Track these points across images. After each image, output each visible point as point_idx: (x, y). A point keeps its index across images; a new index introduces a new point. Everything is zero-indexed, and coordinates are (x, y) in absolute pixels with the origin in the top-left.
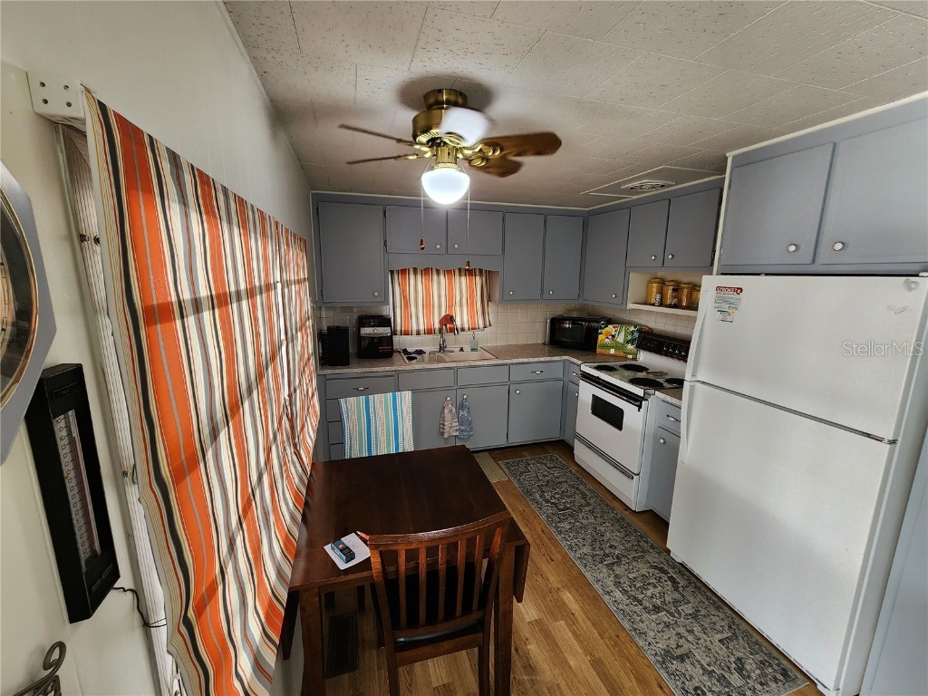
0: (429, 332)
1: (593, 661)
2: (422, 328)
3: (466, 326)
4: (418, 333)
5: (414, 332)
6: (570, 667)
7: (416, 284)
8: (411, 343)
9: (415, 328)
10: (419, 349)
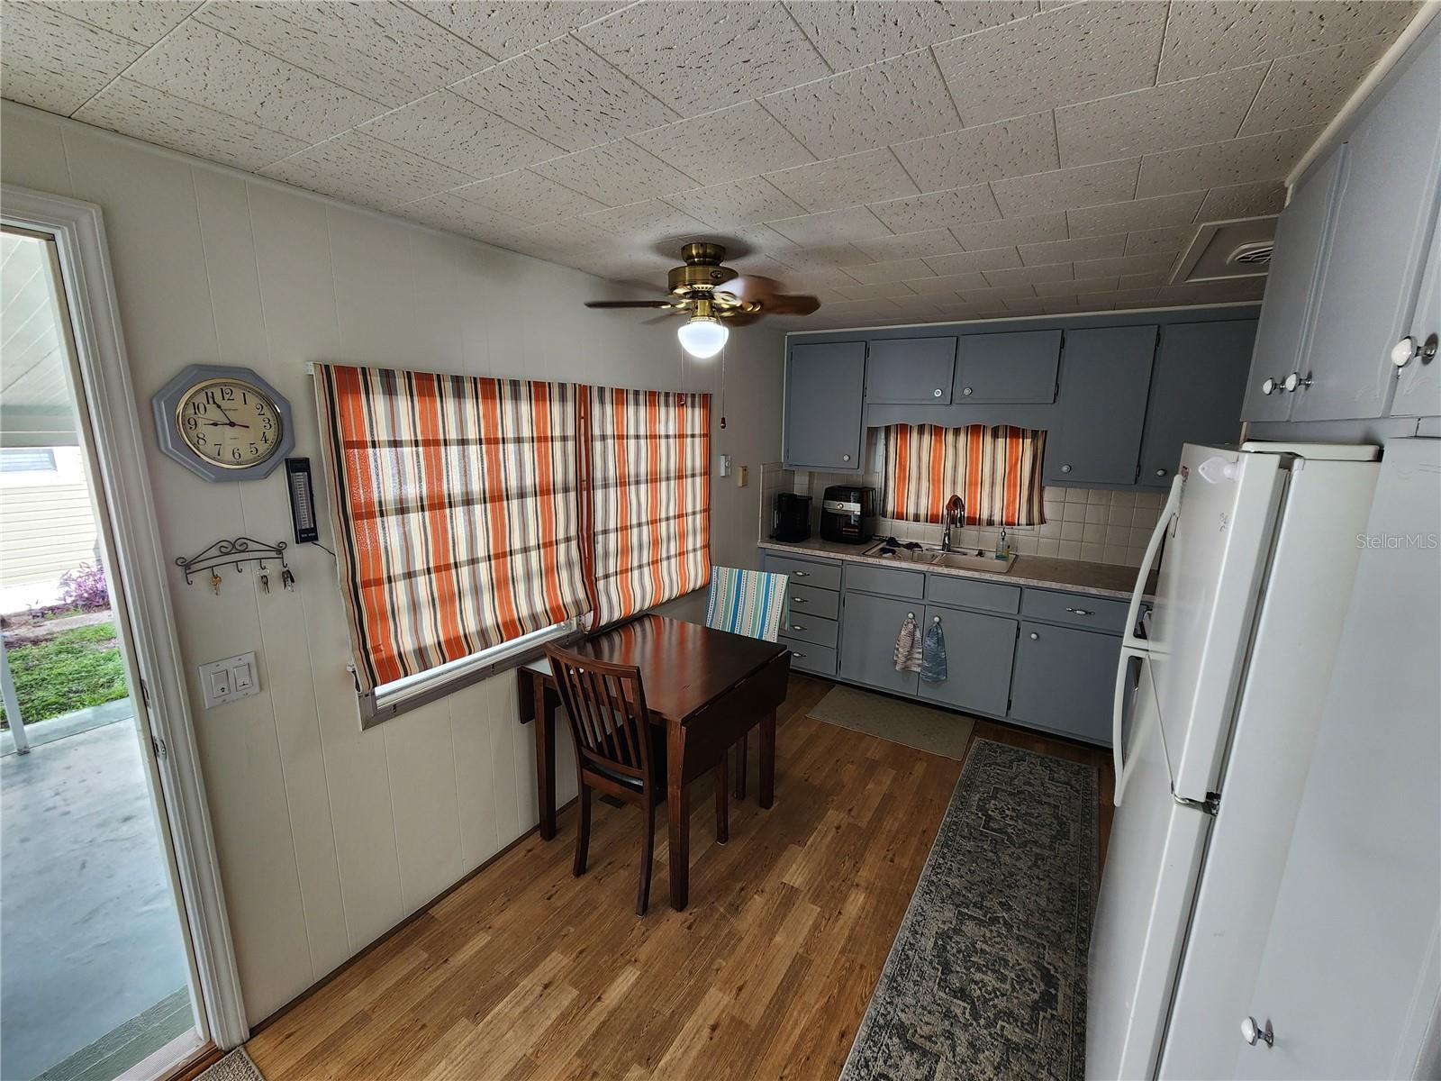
0: (934, 519)
1: (802, 957)
2: (922, 512)
3: (997, 518)
4: (917, 518)
5: (911, 517)
6: (771, 940)
7: (919, 449)
8: (904, 531)
9: (912, 511)
10: (914, 541)
